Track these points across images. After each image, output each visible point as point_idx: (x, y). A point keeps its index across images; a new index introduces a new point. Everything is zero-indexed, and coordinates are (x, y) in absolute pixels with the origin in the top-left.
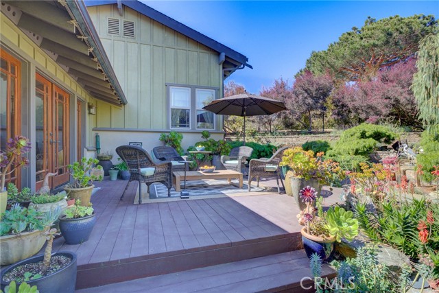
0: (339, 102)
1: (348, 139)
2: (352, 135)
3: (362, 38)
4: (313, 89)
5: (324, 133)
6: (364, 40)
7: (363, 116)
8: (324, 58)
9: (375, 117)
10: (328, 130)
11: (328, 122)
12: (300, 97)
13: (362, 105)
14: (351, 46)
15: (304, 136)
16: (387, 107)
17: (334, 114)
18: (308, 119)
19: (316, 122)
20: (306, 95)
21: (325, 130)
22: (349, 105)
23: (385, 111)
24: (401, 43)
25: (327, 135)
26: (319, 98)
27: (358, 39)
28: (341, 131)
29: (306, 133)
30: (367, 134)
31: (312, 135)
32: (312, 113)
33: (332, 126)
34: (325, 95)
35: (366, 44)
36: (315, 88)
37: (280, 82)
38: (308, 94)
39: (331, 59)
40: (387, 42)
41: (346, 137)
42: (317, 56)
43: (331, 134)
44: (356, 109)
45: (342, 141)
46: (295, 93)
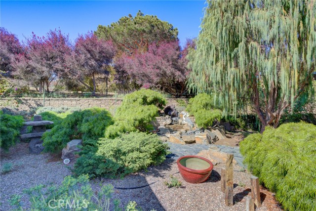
0: (120, 68)
1: (131, 105)
2: (134, 101)
3: (135, 23)
4: (96, 51)
5: (106, 96)
6: (137, 25)
7: (139, 83)
8: (108, 31)
9: (148, 84)
10: (111, 93)
11: (111, 86)
12: (83, 57)
13: (139, 72)
14: (128, 27)
15: (85, 98)
16: (158, 76)
17: (116, 79)
18: (92, 82)
19: (100, 86)
20: (89, 56)
21: (108, 93)
22: (128, 72)
23: (156, 79)
24: (158, 36)
25: (109, 98)
26: (102, 62)
27: (133, 23)
28: (122, 95)
29: (89, 96)
30: (148, 100)
31: (95, 98)
32: (96, 76)
33: (114, 90)
34: (108, 59)
35: (138, 28)
36: (98, 51)
37: (57, 34)
38: (91, 55)
39: (113, 33)
40: (151, 32)
41: (129, 102)
42: (102, 28)
43: (113, 98)
44: (134, 76)
45: (124, 106)
46: (77, 51)
